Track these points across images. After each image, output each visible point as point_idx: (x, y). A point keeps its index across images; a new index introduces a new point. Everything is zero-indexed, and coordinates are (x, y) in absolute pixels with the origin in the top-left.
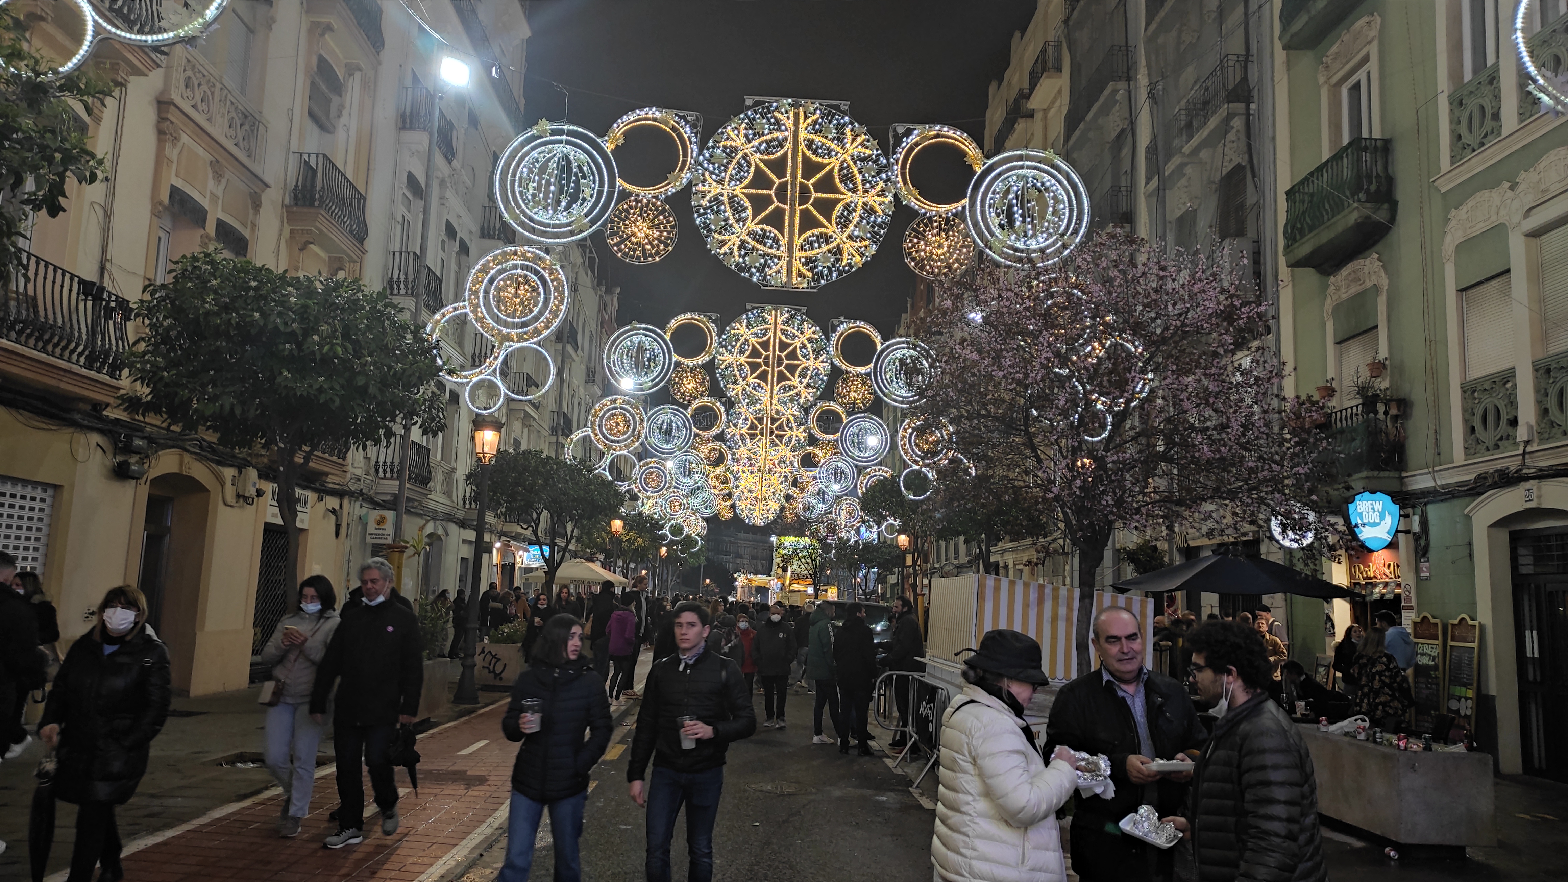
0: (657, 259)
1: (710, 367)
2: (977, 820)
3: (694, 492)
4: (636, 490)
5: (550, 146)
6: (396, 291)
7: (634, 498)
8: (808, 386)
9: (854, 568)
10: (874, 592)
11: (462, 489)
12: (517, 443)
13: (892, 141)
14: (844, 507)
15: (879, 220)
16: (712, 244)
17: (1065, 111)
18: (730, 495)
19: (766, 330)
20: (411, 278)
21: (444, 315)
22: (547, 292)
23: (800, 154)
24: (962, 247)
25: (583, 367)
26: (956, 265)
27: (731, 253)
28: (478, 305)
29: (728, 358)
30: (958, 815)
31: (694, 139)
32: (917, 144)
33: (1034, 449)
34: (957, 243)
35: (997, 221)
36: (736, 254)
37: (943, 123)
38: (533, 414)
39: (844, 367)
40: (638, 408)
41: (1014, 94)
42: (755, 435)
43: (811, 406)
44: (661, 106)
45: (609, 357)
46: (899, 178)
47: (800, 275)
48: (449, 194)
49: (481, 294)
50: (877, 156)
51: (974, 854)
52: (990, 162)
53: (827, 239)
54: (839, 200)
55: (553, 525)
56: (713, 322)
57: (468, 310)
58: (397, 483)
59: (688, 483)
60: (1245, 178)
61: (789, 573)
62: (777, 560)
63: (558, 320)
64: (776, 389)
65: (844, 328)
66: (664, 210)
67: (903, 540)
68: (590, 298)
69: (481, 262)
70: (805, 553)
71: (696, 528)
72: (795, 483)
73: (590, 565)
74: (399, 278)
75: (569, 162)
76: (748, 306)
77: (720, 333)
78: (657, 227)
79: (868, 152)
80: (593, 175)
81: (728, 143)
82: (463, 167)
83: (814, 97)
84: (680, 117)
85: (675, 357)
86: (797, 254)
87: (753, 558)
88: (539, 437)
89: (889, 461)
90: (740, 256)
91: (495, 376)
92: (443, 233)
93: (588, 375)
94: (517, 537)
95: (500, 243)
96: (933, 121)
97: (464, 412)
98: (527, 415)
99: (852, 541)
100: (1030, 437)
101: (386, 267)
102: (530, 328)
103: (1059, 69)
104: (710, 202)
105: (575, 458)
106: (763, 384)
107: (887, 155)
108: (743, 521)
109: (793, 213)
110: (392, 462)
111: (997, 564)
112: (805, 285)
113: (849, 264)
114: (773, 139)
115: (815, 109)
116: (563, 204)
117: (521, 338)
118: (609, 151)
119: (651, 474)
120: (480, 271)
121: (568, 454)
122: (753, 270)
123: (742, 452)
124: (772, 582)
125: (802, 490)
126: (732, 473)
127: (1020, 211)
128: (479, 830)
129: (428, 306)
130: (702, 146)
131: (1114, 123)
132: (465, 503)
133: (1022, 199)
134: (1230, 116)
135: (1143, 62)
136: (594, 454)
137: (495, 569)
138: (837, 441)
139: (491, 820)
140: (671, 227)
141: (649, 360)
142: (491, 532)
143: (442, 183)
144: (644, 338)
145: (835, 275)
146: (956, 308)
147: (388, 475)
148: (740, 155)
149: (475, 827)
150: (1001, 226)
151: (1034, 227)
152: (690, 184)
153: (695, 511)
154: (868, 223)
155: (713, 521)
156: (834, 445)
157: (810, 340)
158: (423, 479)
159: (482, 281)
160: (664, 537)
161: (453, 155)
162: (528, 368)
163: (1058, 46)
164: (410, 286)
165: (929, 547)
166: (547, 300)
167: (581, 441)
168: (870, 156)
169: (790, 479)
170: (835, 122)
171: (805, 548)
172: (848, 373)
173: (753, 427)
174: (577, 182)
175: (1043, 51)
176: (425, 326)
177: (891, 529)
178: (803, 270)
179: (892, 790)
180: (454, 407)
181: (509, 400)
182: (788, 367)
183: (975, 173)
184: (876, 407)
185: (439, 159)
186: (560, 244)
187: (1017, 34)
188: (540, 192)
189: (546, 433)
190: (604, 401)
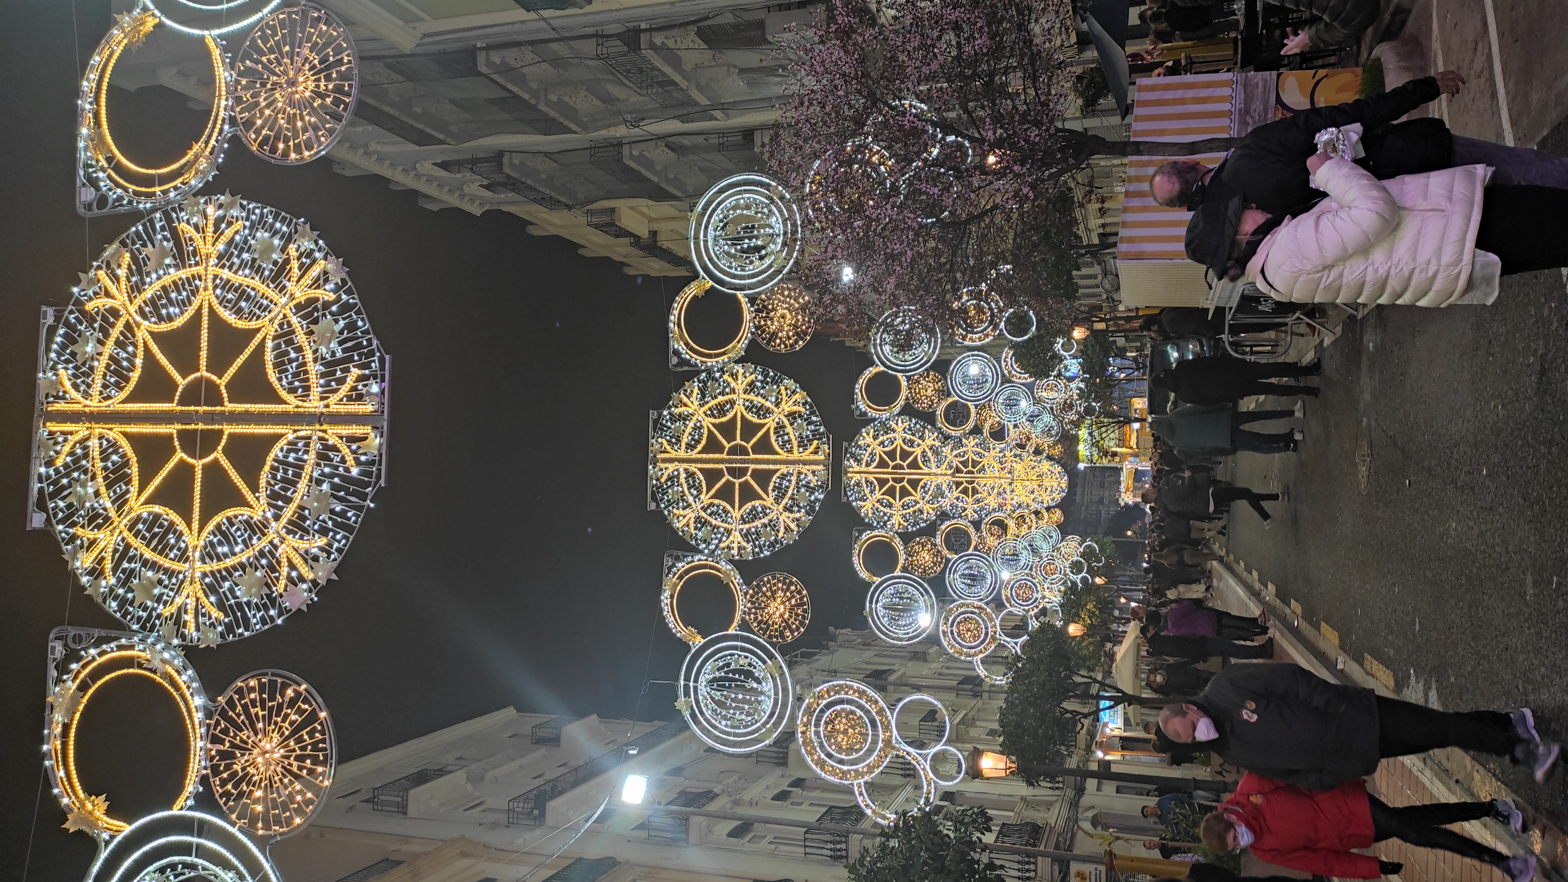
0: (805, 592)
1: (906, 537)
2: (1395, 260)
3: (1035, 551)
4: (1036, 610)
5: (701, 698)
6: (844, 853)
7: (1044, 612)
8: (922, 438)
9: (1110, 383)
10: (1135, 359)
11: (1043, 791)
12: (992, 733)
13: (686, 368)
14: (1044, 394)
15: (760, 377)
16: (789, 539)
17: (651, 202)
18: (1037, 513)
19: (867, 481)
20: (830, 838)
21: (867, 806)
22: (841, 702)
23: (699, 456)
24: (783, 295)
25: (910, 664)
26: (801, 300)
27: (798, 520)
28: (856, 771)
29: (897, 519)
30: (1390, 280)
31: (689, 559)
32: (687, 344)
33: (984, 213)
34: (780, 301)
35: (757, 263)
36: (798, 515)
37: (667, 321)
38: (961, 716)
39: (902, 403)
40: (952, 609)
41: (635, 251)
42: (973, 488)
43: (942, 433)
44: (659, 591)
45: (901, 640)
46: (720, 359)
47: (815, 452)
48: (746, 796)
49: (845, 768)
50: (699, 381)
51: (1434, 262)
52: (702, 273)
53: (780, 427)
54: (742, 416)
55: (1076, 696)
56: (860, 535)
57: (862, 781)
58: (1040, 858)
59: (1025, 557)
60: (709, 26)
61: (1119, 450)
62: (1105, 462)
63: (869, 691)
64: (926, 470)
65: (862, 404)
66: (758, 586)
67: (1078, 333)
68: (841, 657)
69: (814, 766)
70: (1096, 434)
71: (1073, 547)
72: (1022, 446)
73: (1118, 657)
74: (831, 850)
75: (714, 680)
76: (844, 500)
77: (871, 527)
78: (774, 593)
79: (696, 390)
80: (726, 656)
81: (692, 525)
82: (720, 783)
83: (646, 445)
84: (669, 572)
85: (897, 573)
86: (796, 455)
87: (1102, 485)
88: (984, 710)
89: (994, 351)
90: (799, 511)
91: (926, 756)
92: (786, 804)
93: (918, 659)
94: (1092, 735)
95: (792, 747)
96: (666, 330)
97: (963, 788)
98: (963, 721)
99: (1082, 385)
100: (971, 218)
101: (820, 862)
102: (877, 718)
103: (612, 210)
104: (748, 542)
105: (1005, 674)
106: (922, 483)
107: (699, 372)
108: (1063, 499)
109: (756, 462)
110: (1019, 862)
111: (1102, 236)
112: (826, 446)
113: (804, 404)
114: (687, 481)
115: (658, 443)
116: (755, 685)
117: (887, 728)
118: (703, 641)
119: (1018, 595)
120: (822, 769)
121: (1001, 680)
122: (812, 498)
123: (992, 502)
124: (1128, 467)
125: (1029, 439)
126: (1014, 512)
127: (747, 241)
128: (1427, 783)
129: (857, 820)
130: (696, 550)
131: (660, 155)
132: (1057, 788)
133: (734, 239)
134: (653, 47)
135: (604, 133)
136: (1000, 653)
137: (1127, 758)
138: (976, 406)
139: (1414, 770)
140: (774, 578)
141: (901, 598)
142: (1087, 761)
143: (736, 803)
144: (880, 604)
145: (814, 419)
146: (845, 301)
147: (1032, 867)
148: (703, 514)
149: (1424, 787)
150: (761, 258)
151: (760, 227)
152: (731, 561)
153: (1055, 549)
154: (763, 388)
155: (1065, 529)
156: (980, 408)
157: (875, 438)
158: (1035, 831)
159: (833, 767)
160: (1084, 580)
161: (710, 792)
162: (915, 721)
163: (591, 213)
164: (838, 839)
165: (1085, 306)
166: (850, 702)
167: (986, 666)
168: (699, 389)
169: (1019, 451)
170: (669, 424)
171: (1090, 434)
172: (907, 399)
173: (965, 491)
174: (734, 672)
175: (597, 226)
176: (882, 827)
177: (1066, 347)
178: (811, 449)
179: (1362, 338)
180: (957, 797)
181: (949, 742)
182: (903, 459)
183: (712, 287)
184: (941, 367)
185: (713, 806)
186: (794, 689)
187: (581, 251)
188: (743, 709)
189: (979, 703)
190: (945, 644)
